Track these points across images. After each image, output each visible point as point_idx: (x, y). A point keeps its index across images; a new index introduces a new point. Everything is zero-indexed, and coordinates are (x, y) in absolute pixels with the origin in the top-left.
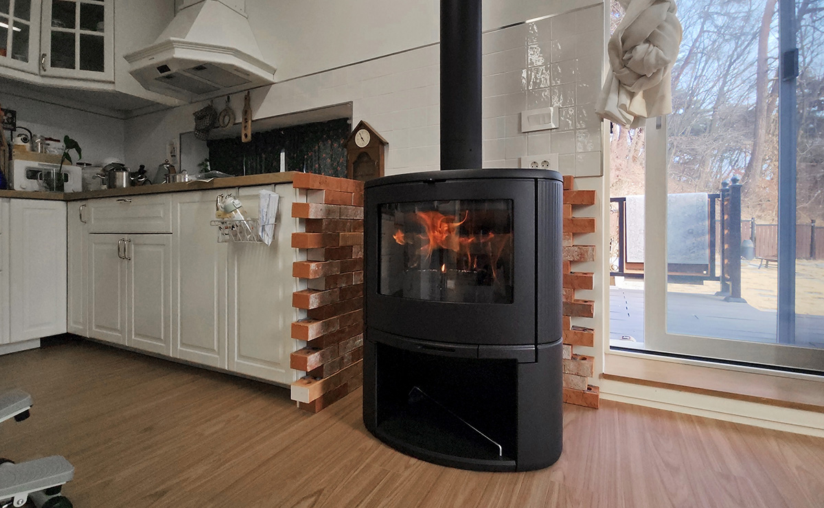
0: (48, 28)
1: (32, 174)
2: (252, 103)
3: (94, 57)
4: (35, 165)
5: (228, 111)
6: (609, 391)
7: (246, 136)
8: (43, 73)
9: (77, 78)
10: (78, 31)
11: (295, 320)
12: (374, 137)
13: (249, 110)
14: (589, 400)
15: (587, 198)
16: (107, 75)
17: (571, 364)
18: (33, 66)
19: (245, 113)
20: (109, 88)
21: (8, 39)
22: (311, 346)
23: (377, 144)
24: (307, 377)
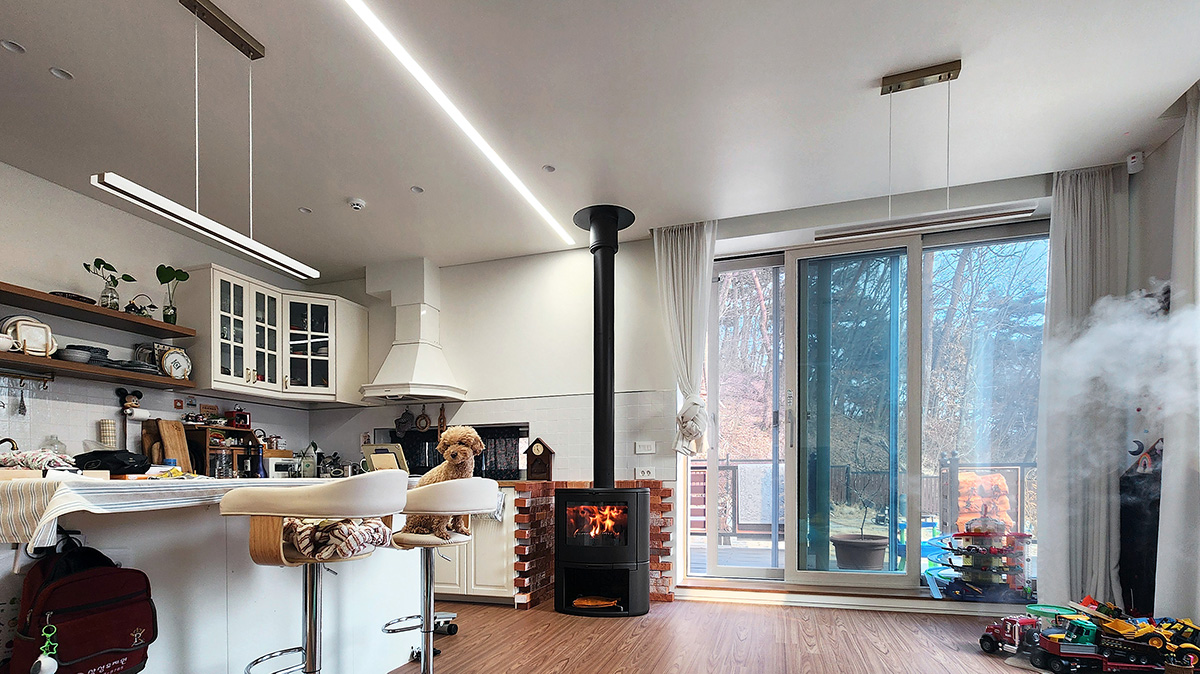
0: (288, 356)
1: (279, 467)
2: (446, 414)
3: (321, 376)
4: (279, 461)
5: (424, 416)
6: (678, 592)
8: (285, 390)
9: (310, 392)
10: (309, 357)
11: (514, 561)
12: (546, 448)
13: (444, 418)
14: (668, 598)
15: (668, 493)
16: (330, 389)
17: (660, 581)
18: (278, 386)
19: (440, 420)
20: (331, 399)
21: (265, 368)
22: (523, 574)
23: (548, 453)
24: (523, 590)
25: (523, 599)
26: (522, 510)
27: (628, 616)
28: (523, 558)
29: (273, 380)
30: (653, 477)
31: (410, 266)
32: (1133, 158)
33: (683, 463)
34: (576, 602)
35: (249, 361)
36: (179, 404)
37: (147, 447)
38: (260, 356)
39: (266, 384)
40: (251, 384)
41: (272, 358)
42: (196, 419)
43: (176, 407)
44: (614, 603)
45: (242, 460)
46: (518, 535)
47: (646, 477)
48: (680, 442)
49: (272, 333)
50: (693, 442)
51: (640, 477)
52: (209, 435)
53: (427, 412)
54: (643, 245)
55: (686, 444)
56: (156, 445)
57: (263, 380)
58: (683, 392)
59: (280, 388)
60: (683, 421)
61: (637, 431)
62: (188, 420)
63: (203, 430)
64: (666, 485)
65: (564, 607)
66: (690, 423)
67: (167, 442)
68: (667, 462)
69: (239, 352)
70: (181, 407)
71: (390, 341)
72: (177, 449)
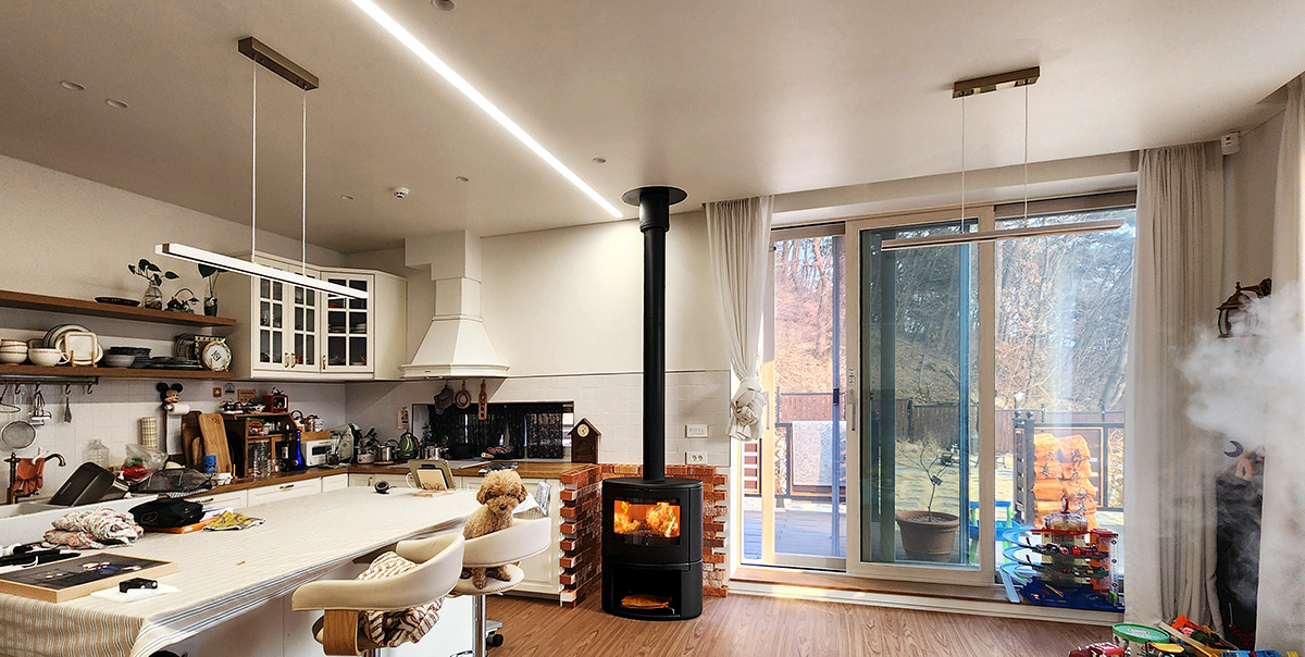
0: (326, 335)
1: (316, 451)
2: (487, 390)
3: (359, 353)
4: (317, 443)
5: (465, 392)
6: (733, 588)
7: (483, 415)
8: (323, 371)
9: (349, 371)
10: (348, 335)
11: (560, 556)
12: (591, 430)
13: (485, 395)
14: (721, 593)
15: (722, 480)
16: (369, 367)
17: (713, 575)
18: (316, 367)
19: (480, 396)
20: (369, 377)
21: (304, 352)
22: (569, 571)
23: (594, 435)
24: (569, 588)
25: (569, 597)
26: (568, 503)
27: (680, 619)
28: (569, 554)
29: (311, 362)
30: (705, 462)
31: (451, 239)
32: (1228, 139)
33: (737, 447)
34: (626, 602)
35: (288, 346)
36: (218, 392)
37: (186, 442)
38: (298, 338)
39: (305, 367)
40: (289, 368)
41: (311, 339)
42: (234, 408)
43: (215, 395)
44: (665, 605)
45: (279, 446)
46: (563, 529)
47: (698, 462)
48: (734, 428)
49: (311, 313)
50: (747, 426)
51: (691, 461)
52: (247, 424)
53: (467, 388)
54: (696, 217)
55: (740, 429)
56: (197, 441)
57: (301, 363)
58: (738, 374)
59: (319, 369)
60: (738, 406)
61: (689, 413)
62: (226, 410)
63: (242, 420)
64: (719, 471)
65: (612, 607)
66: (745, 408)
67: (207, 437)
68: (719, 448)
69: (278, 335)
70: (220, 395)
71: (430, 316)
72: (216, 443)
